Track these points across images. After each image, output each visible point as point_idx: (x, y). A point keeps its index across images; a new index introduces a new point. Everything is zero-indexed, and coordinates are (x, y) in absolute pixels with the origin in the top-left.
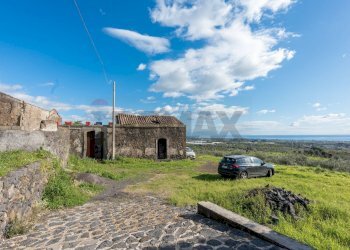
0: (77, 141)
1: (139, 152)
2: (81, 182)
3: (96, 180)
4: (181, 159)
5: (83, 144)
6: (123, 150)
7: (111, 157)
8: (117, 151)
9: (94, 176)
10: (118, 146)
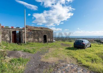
0: (7, 35)
1: (36, 40)
2: (11, 58)
3: (22, 55)
4: (52, 42)
5: (10, 37)
6: (29, 39)
7: (24, 42)
8: (27, 40)
9: (20, 52)
10: (28, 37)
